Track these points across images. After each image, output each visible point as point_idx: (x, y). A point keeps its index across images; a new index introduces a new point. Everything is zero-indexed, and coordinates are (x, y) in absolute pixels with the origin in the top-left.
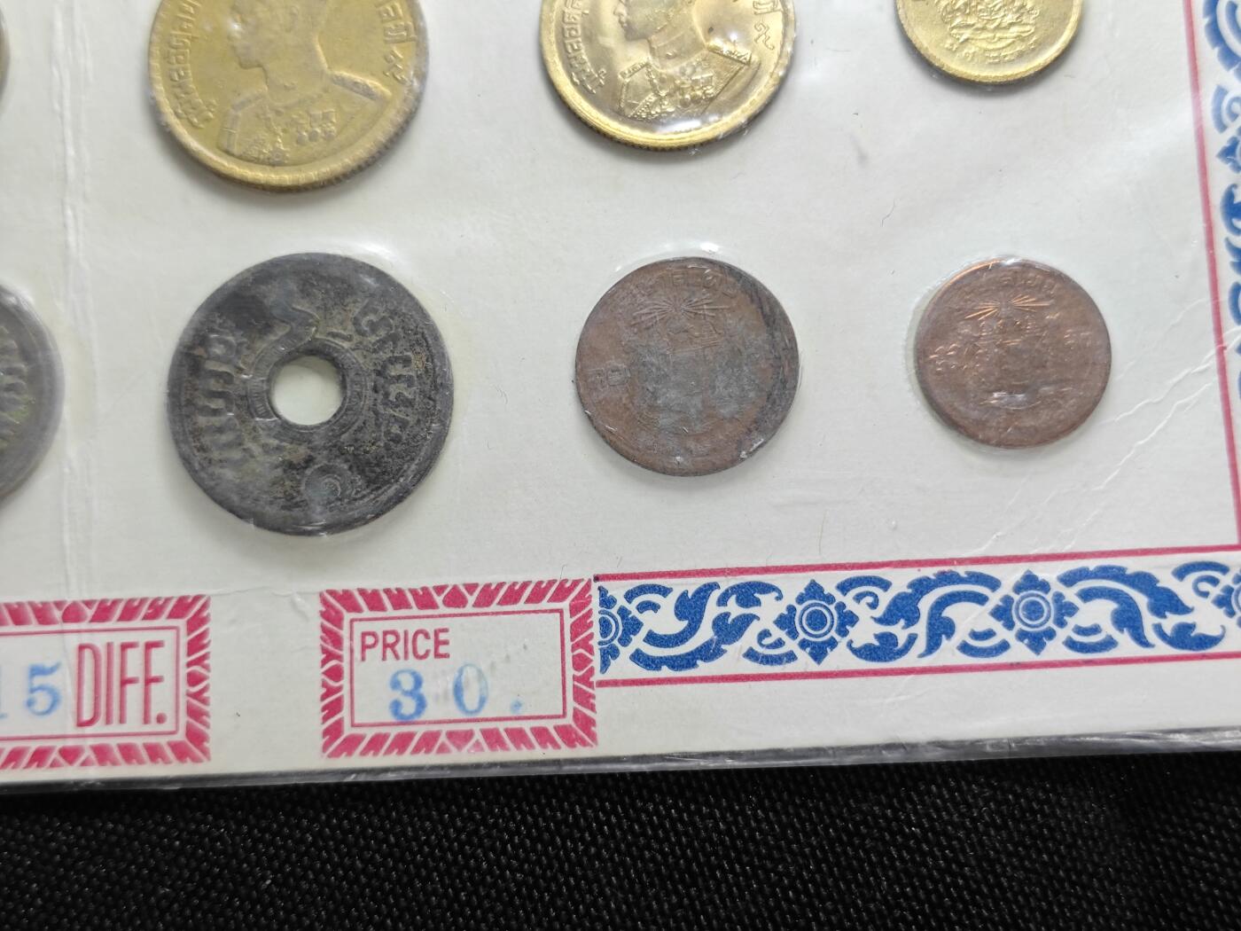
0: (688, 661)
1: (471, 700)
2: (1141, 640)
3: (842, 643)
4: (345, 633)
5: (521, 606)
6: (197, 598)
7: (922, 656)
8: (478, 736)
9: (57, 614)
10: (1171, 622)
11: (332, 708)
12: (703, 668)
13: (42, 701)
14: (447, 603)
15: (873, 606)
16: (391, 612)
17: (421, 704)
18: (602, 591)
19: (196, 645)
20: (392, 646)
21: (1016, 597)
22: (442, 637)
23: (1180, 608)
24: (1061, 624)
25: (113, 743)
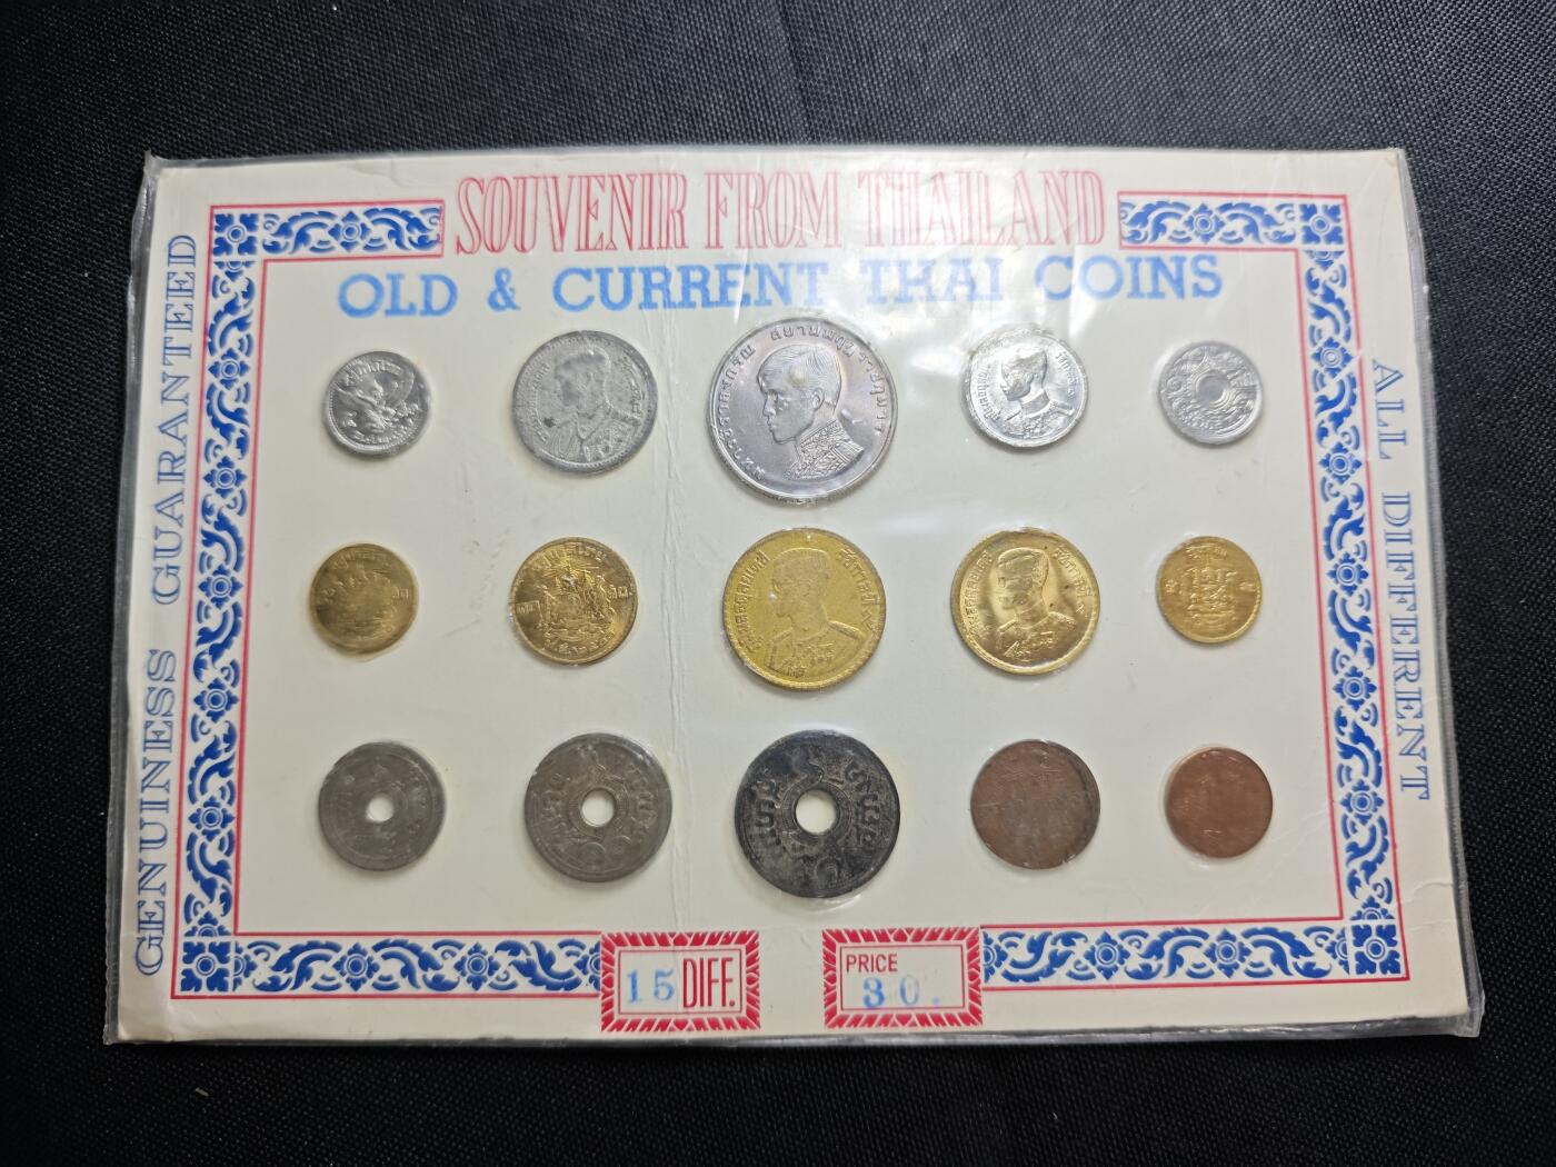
0: (1034, 978)
1: (910, 997)
2: (1287, 972)
3: (1121, 967)
4: (837, 955)
5: (939, 941)
6: (750, 934)
7: (1165, 977)
8: (914, 1018)
9: (671, 941)
10: (1302, 961)
11: (831, 1000)
12: (1043, 982)
13: (664, 992)
14: (897, 939)
15: (1139, 947)
16: (863, 942)
17: (882, 998)
18: (986, 936)
19: (752, 960)
20: (865, 964)
21: (1218, 944)
22: (893, 959)
23: (1307, 953)
24: (1242, 960)
25: (705, 1018)
